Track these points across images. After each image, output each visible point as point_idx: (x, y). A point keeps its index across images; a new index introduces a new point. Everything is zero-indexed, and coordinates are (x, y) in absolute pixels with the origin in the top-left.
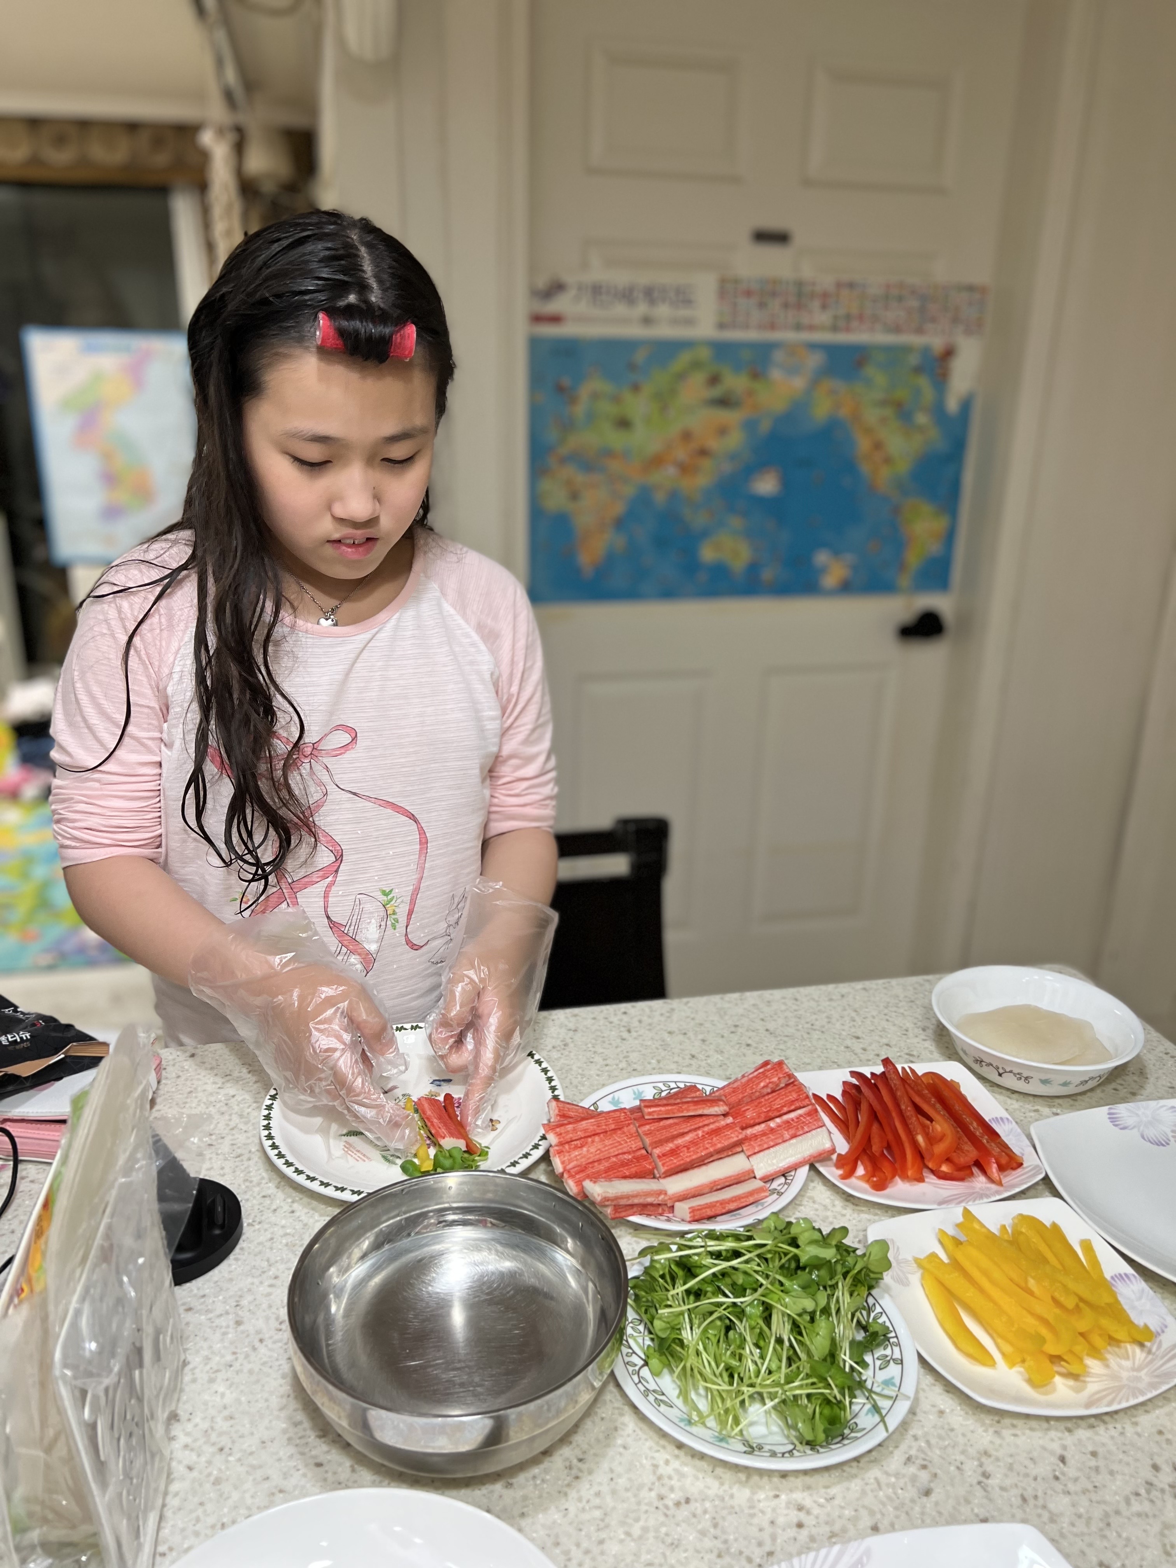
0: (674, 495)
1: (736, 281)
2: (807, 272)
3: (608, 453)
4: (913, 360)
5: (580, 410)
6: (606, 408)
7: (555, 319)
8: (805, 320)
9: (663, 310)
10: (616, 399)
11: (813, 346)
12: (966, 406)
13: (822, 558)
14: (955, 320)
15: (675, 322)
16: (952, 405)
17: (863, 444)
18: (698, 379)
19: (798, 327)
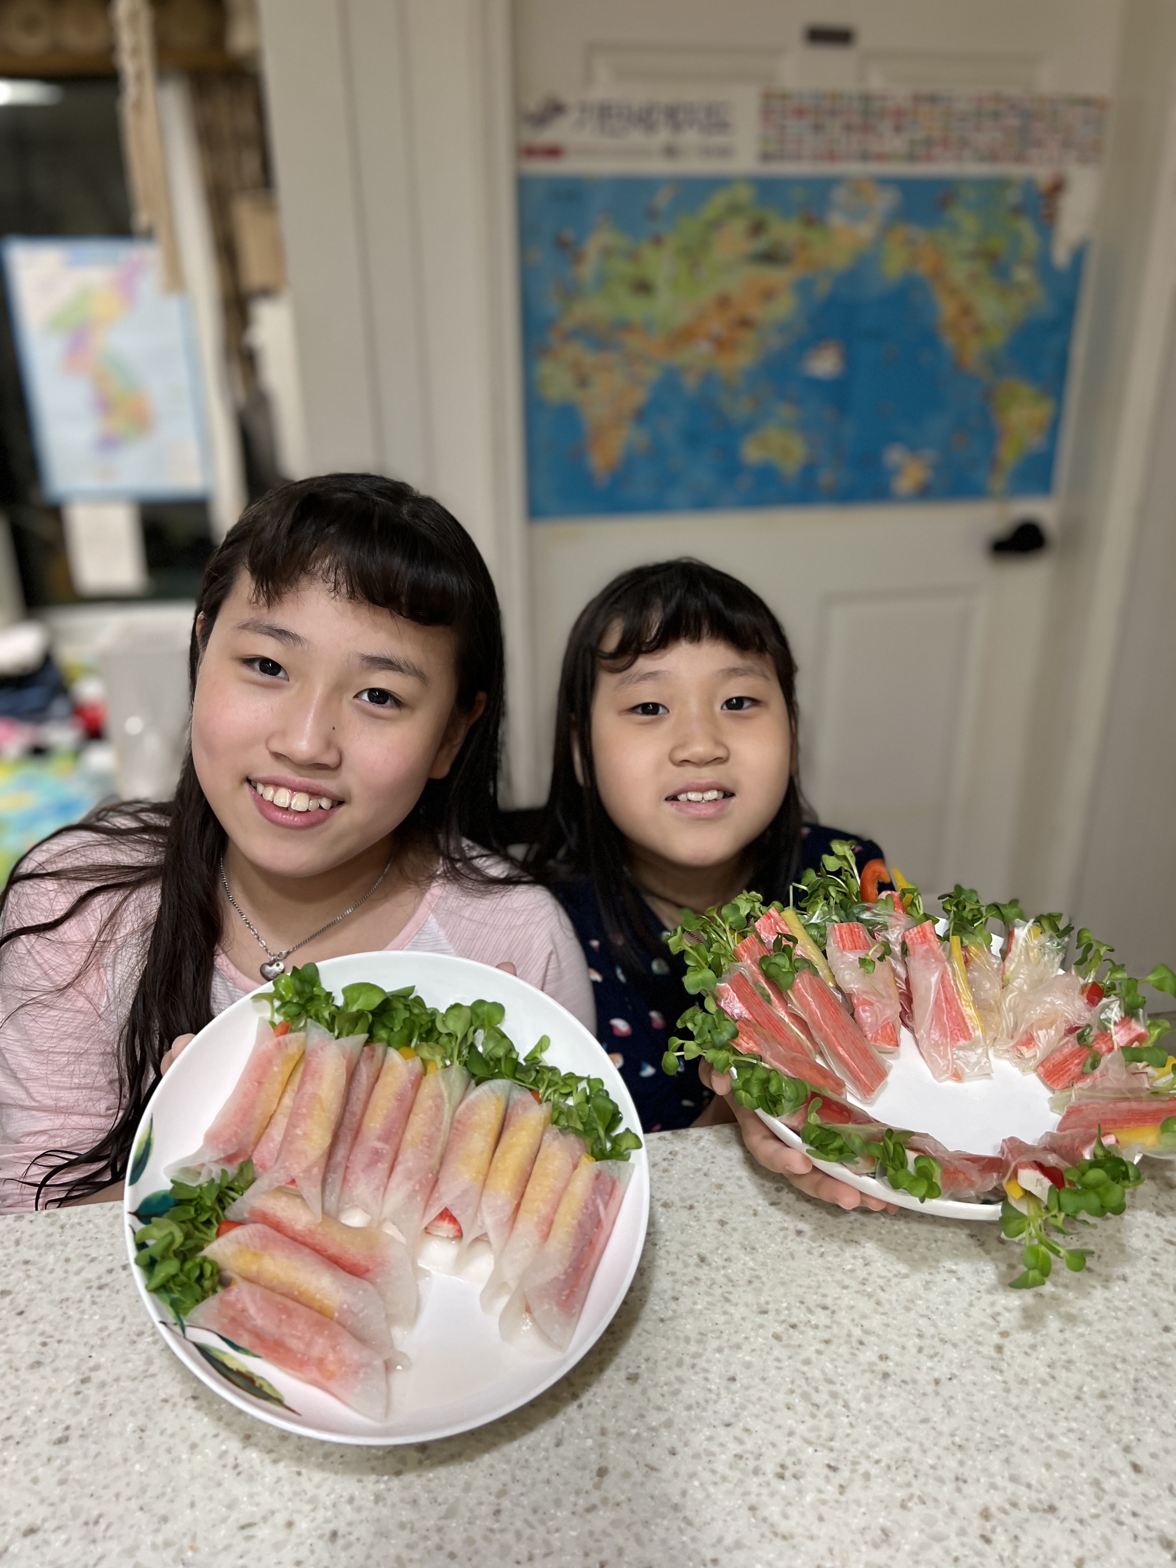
0: (708, 378)
1: (785, 96)
2: (876, 82)
3: (625, 326)
4: (1013, 197)
5: (588, 270)
6: (622, 267)
7: (553, 152)
8: (874, 146)
9: (691, 137)
10: (633, 256)
11: (884, 182)
12: (1079, 257)
13: (895, 455)
14: (1067, 144)
15: (707, 152)
16: (1061, 256)
17: (947, 309)
18: (737, 227)
19: (865, 157)
